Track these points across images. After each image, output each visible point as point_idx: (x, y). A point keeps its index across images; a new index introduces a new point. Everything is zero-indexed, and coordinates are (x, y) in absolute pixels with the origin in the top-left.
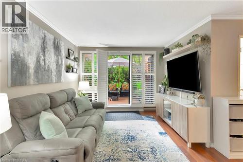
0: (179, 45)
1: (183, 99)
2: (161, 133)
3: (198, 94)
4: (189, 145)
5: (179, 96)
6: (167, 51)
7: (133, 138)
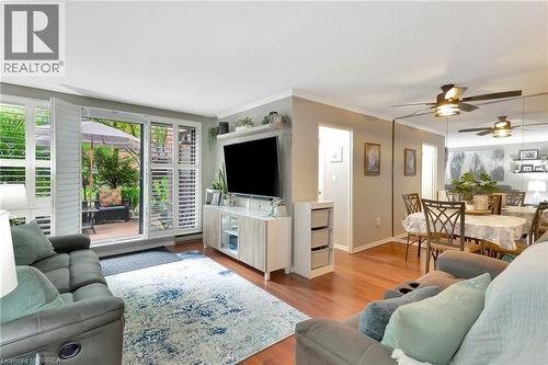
0: (247, 122)
1: (253, 210)
2: (222, 273)
3: (277, 201)
4: (267, 277)
5: (245, 207)
6: (225, 128)
7: (175, 294)
